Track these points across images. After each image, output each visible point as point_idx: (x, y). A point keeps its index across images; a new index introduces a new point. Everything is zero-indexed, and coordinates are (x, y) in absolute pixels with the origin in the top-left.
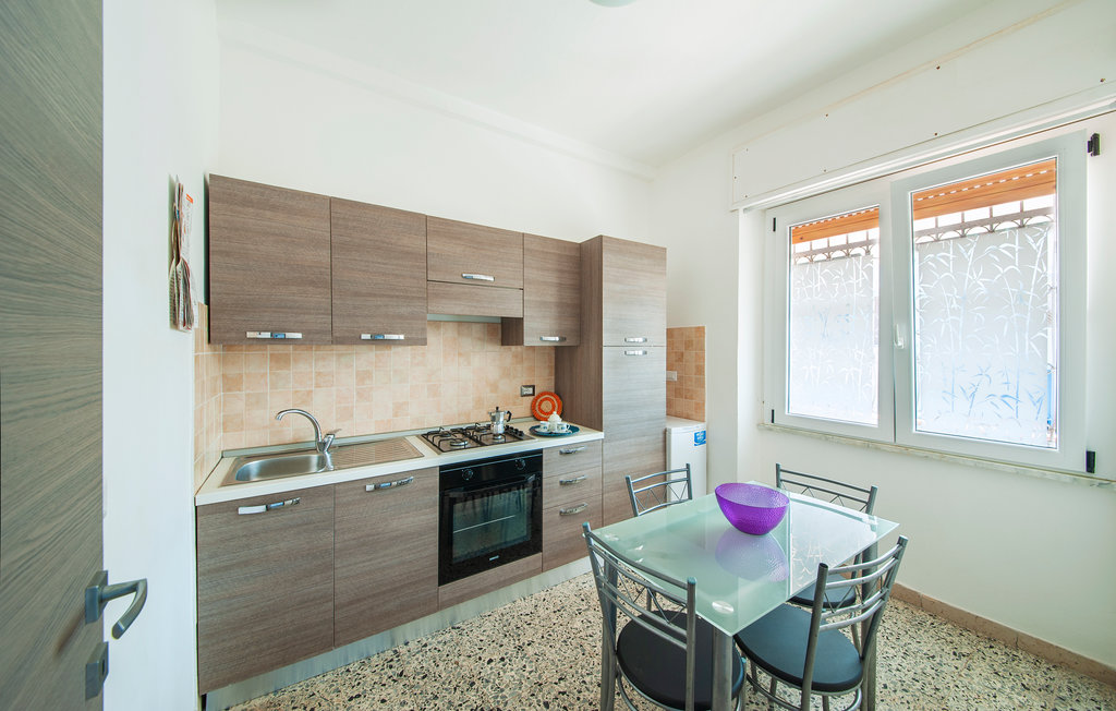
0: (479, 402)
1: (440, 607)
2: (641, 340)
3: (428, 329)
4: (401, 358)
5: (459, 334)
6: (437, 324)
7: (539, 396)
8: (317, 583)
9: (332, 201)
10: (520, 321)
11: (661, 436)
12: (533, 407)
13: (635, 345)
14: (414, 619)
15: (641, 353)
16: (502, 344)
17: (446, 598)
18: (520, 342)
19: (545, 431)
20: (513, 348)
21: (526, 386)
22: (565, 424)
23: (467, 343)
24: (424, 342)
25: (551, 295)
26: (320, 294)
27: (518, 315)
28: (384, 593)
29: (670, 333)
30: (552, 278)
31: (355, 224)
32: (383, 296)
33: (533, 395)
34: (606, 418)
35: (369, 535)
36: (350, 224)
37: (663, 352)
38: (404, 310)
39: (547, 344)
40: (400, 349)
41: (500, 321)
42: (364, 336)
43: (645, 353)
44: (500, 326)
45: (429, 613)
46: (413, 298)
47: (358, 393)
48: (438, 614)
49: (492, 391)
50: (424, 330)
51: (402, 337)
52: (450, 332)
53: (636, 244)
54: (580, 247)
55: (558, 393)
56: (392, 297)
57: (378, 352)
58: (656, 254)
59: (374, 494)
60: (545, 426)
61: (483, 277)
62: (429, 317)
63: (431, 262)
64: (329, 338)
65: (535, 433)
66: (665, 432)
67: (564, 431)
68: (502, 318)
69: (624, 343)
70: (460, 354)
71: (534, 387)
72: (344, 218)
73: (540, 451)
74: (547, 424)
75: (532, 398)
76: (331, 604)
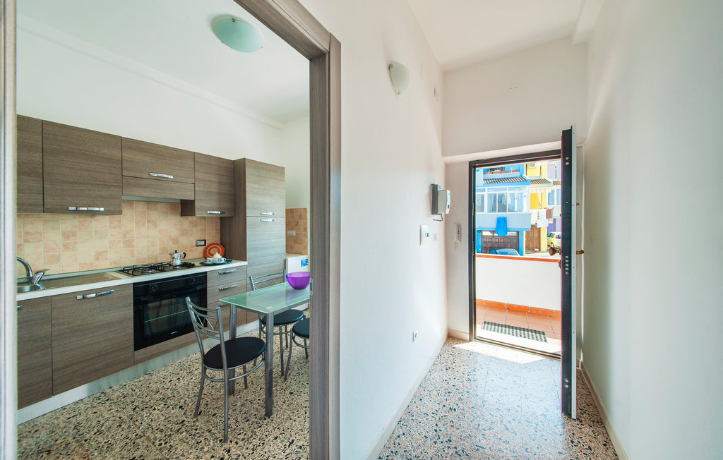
0: (164, 250)
1: (135, 363)
2: (271, 214)
3: (123, 205)
4: (102, 224)
5: (148, 209)
6: (130, 203)
7: (209, 246)
8: (37, 358)
9: (43, 123)
10: (193, 202)
11: (283, 263)
12: (205, 252)
13: (266, 216)
14: (117, 371)
15: (271, 220)
16: (182, 216)
17: (140, 357)
18: (193, 214)
19: (210, 263)
20: (190, 218)
21: (200, 240)
22: (223, 259)
23: (154, 215)
24: (120, 213)
25: (214, 188)
26: (33, 180)
27: (192, 198)
28: (93, 358)
29: (287, 211)
30: (214, 178)
31: (63, 138)
32: (88, 184)
33: (205, 245)
34: (249, 254)
35: (79, 326)
36: (59, 138)
37: (284, 221)
38: (104, 193)
39: (214, 216)
40: (99, 218)
41: (179, 202)
42: (71, 208)
43: (273, 220)
44: (179, 205)
45: (128, 367)
46: (112, 186)
47: (64, 246)
48: (133, 368)
49: (174, 244)
50: (120, 206)
51: (102, 209)
52: (140, 208)
53: (266, 164)
54: (234, 162)
55: (222, 244)
56: (94, 184)
57: (81, 219)
58: (279, 171)
59: (82, 301)
60: (210, 260)
61: (166, 176)
62: (124, 198)
63: (125, 165)
64: (41, 208)
65: (203, 264)
66: (285, 260)
67: (222, 262)
68: (181, 200)
69: (260, 215)
70: (149, 221)
71: (205, 241)
72: (54, 134)
73: (206, 273)
74: (211, 259)
75: (204, 247)
76: (50, 369)
